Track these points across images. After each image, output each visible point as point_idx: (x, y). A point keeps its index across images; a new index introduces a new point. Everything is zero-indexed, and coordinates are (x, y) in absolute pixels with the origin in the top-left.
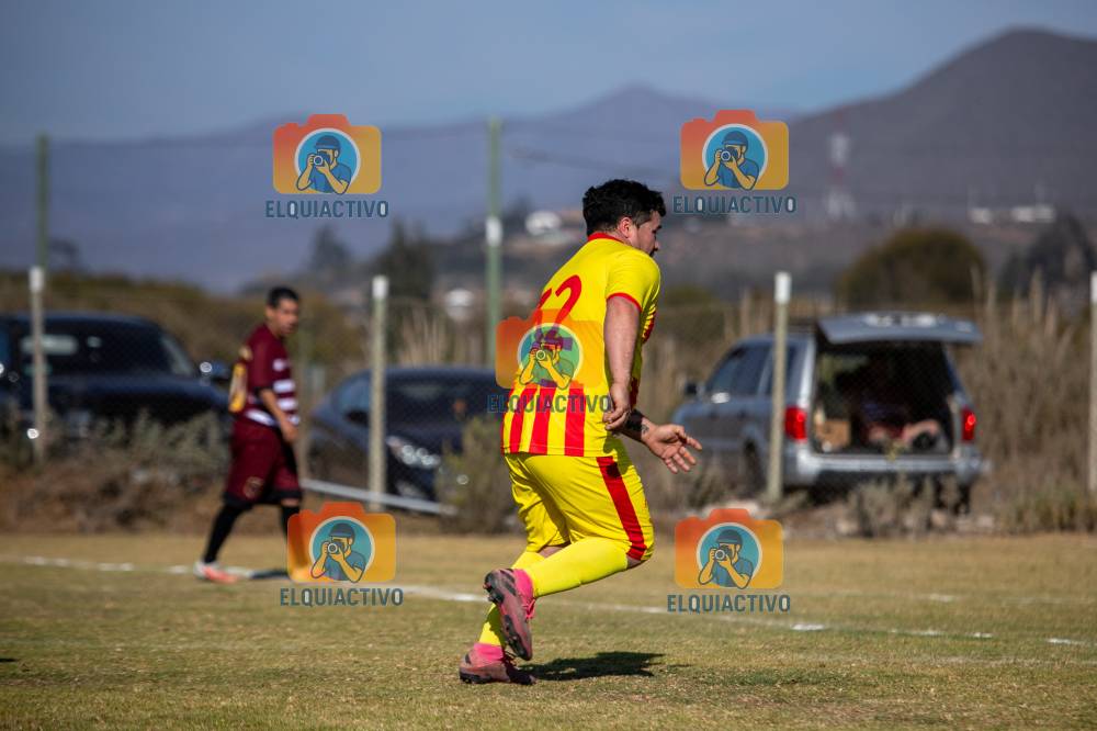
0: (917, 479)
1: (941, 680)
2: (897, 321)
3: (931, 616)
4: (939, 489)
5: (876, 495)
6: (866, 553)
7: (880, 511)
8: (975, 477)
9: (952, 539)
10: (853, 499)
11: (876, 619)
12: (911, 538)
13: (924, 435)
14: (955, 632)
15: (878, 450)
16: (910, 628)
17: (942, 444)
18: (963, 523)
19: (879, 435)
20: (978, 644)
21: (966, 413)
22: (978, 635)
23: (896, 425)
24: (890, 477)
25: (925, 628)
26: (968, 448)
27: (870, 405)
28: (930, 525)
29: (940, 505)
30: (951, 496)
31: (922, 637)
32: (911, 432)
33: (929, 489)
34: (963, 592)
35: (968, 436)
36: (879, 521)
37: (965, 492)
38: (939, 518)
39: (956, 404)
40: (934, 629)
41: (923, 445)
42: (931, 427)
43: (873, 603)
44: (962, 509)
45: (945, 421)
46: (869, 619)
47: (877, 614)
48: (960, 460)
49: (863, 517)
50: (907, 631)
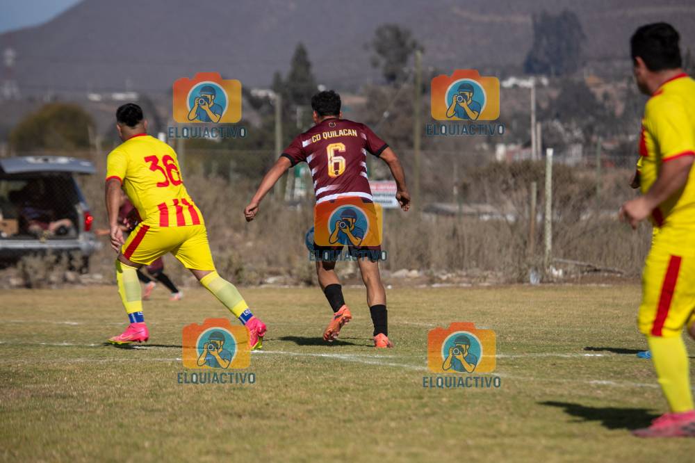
0: (58, 252)
1: (71, 372)
2: (46, 160)
3: (65, 334)
4: (71, 258)
5: (33, 263)
6: (27, 297)
7: (36, 272)
8: (92, 251)
9: (78, 287)
10: (20, 265)
11: (32, 336)
12: (54, 287)
13: (62, 227)
14: (80, 344)
15: (35, 236)
16: (53, 341)
17: (73, 232)
18: (85, 278)
19: (35, 227)
20: (93, 350)
21: (87, 214)
22: (93, 345)
23: (45, 221)
24: (43, 252)
25: (62, 342)
26: (87, 234)
27: (30, 210)
28: (65, 280)
29: (71, 268)
30: (78, 263)
31: (60, 347)
32: (54, 225)
33: (65, 259)
34: (84, 319)
35: (88, 227)
36: (34, 278)
37: (86, 260)
38: (70, 276)
39: (81, 209)
40: (67, 342)
41: (61, 233)
42: (66, 222)
43: (31, 327)
44: (84, 270)
45: (74, 218)
46: (30, 336)
47: (34, 333)
48: (83, 241)
49: (25, 276)
50: (51, 344)
